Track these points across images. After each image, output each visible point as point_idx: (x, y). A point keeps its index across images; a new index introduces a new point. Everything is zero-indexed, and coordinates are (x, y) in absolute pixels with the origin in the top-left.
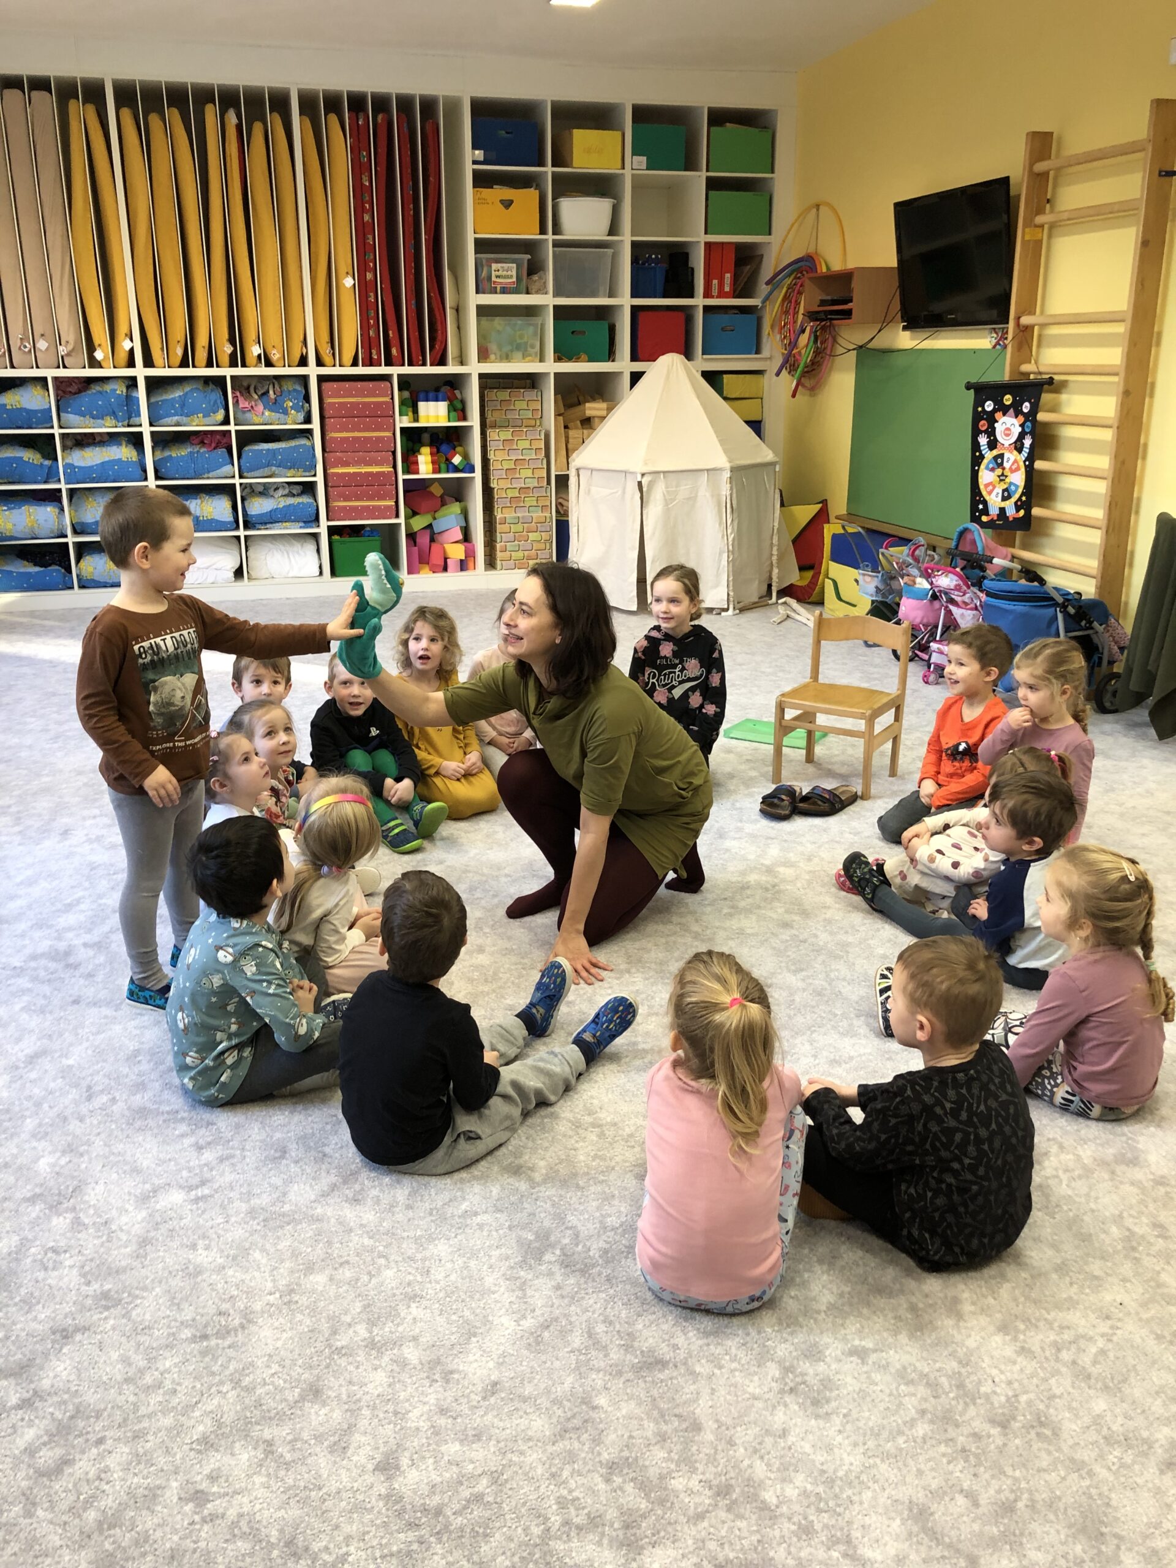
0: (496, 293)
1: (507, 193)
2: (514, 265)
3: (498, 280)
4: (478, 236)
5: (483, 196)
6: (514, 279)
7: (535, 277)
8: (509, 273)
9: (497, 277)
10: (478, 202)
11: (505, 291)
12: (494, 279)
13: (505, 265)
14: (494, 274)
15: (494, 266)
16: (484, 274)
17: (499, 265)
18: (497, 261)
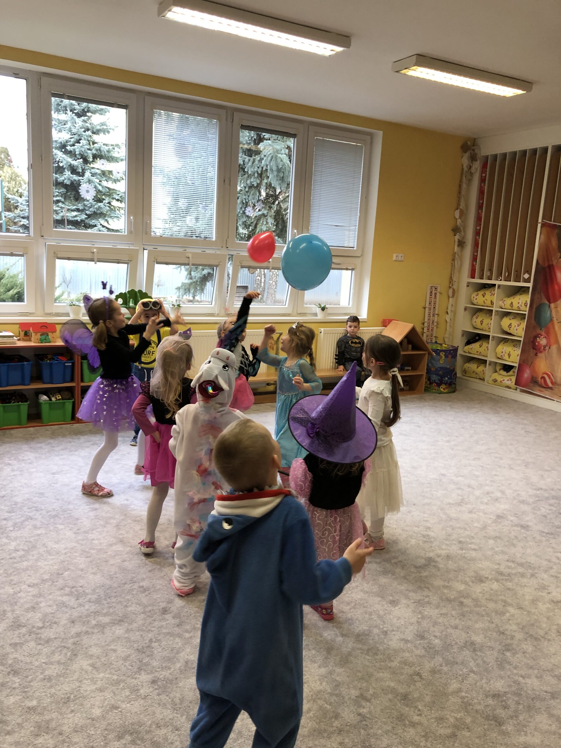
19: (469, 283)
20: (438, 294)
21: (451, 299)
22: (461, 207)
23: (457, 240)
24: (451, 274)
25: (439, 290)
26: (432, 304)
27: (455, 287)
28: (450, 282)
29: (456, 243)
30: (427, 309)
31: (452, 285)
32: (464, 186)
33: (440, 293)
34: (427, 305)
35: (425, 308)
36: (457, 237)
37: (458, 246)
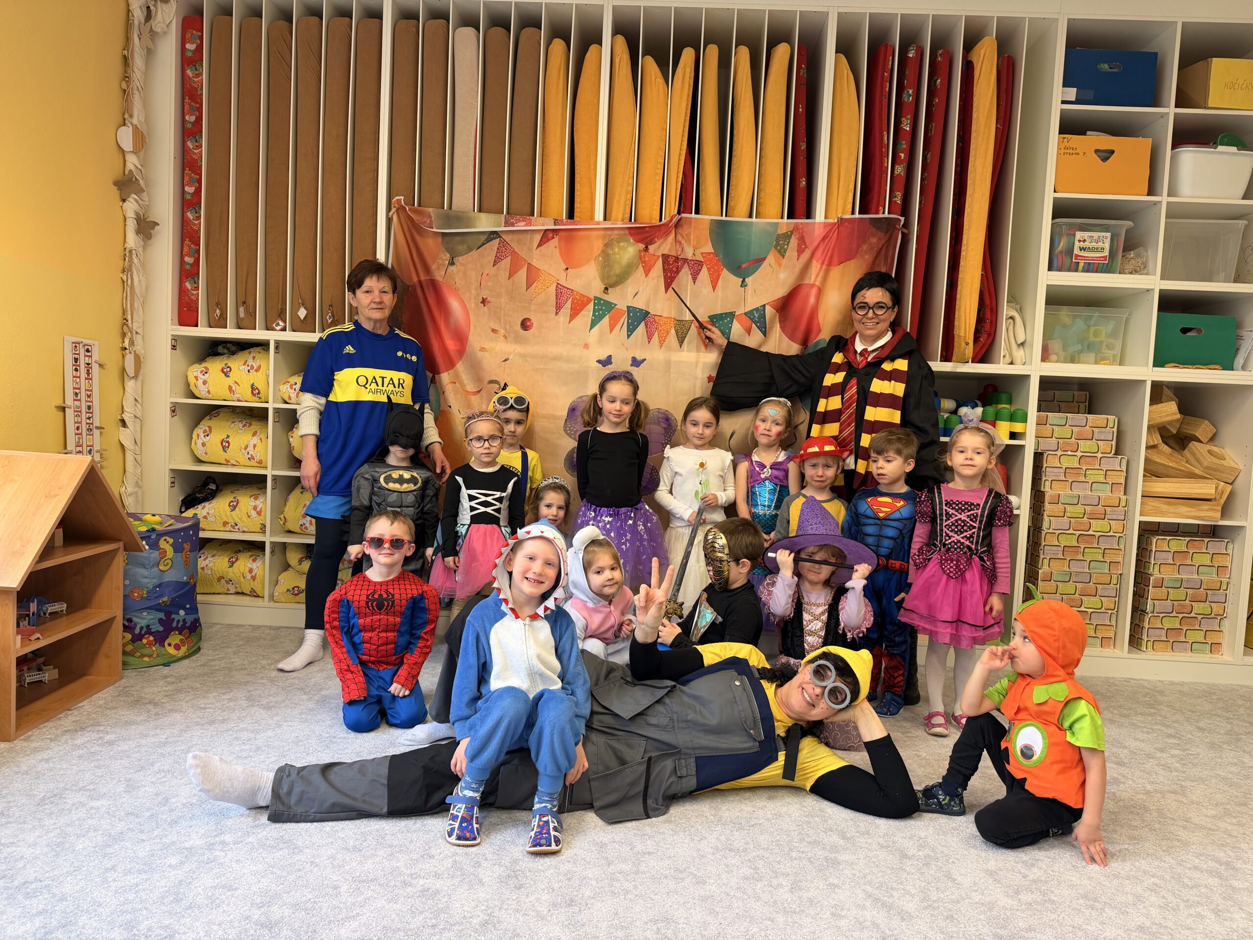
0: (1076, 270)
1: (1104, 141)
2: (1109, 235)
3: (1082, 253)
4: (1059, 195)
5: (1071, 144)
6: (1106, 253)
7: (1132, 254)
8: (1100, 244)
9: (1081, 249)
10: (1063, 152)
11: (1091, 268)
12: (1076, 251)
13: (1095, 235)
14: (1077, 244)
15: (1079, 235)
16: (1062, 245)
17: (1086, 235)
18: (1083, 228)
19: (175, 339)
20: (95, 368)
21: (130, 384)
22: (135, 121)
23: (131, 214)
24: (124, 312)
25: (95, 357)
26: (83, 395)
27: (139, 348)
28: (124, 335)
29: (131, 225)
30: (70, 413)
31: (132, 343)
32: (138, 62)
33: (101, 365)
34: (69, 401)
35: (63, 409)
36: (131, 207)
37: (138, 232)
